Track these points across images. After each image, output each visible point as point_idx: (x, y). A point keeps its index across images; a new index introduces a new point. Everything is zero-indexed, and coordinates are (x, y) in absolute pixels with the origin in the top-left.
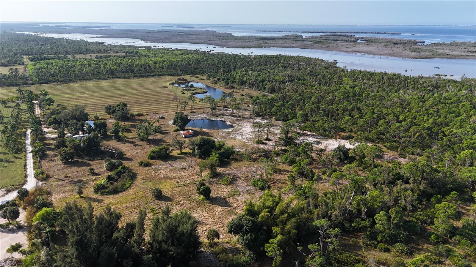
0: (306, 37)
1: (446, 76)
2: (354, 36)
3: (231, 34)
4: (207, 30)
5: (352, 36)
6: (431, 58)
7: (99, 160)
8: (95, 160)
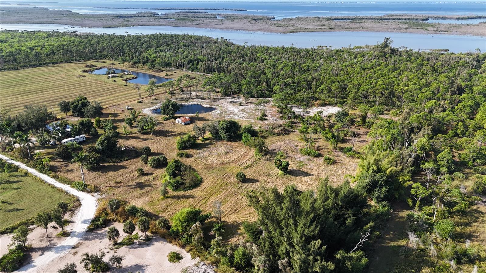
0: (161, 14)
1: (326, 47)
2: (207, 13)
3: (71, 11)
4: (34, 7)
5: (205, 13)
6: (298, 32)
7: (127, 160)
8: (123, 161)
